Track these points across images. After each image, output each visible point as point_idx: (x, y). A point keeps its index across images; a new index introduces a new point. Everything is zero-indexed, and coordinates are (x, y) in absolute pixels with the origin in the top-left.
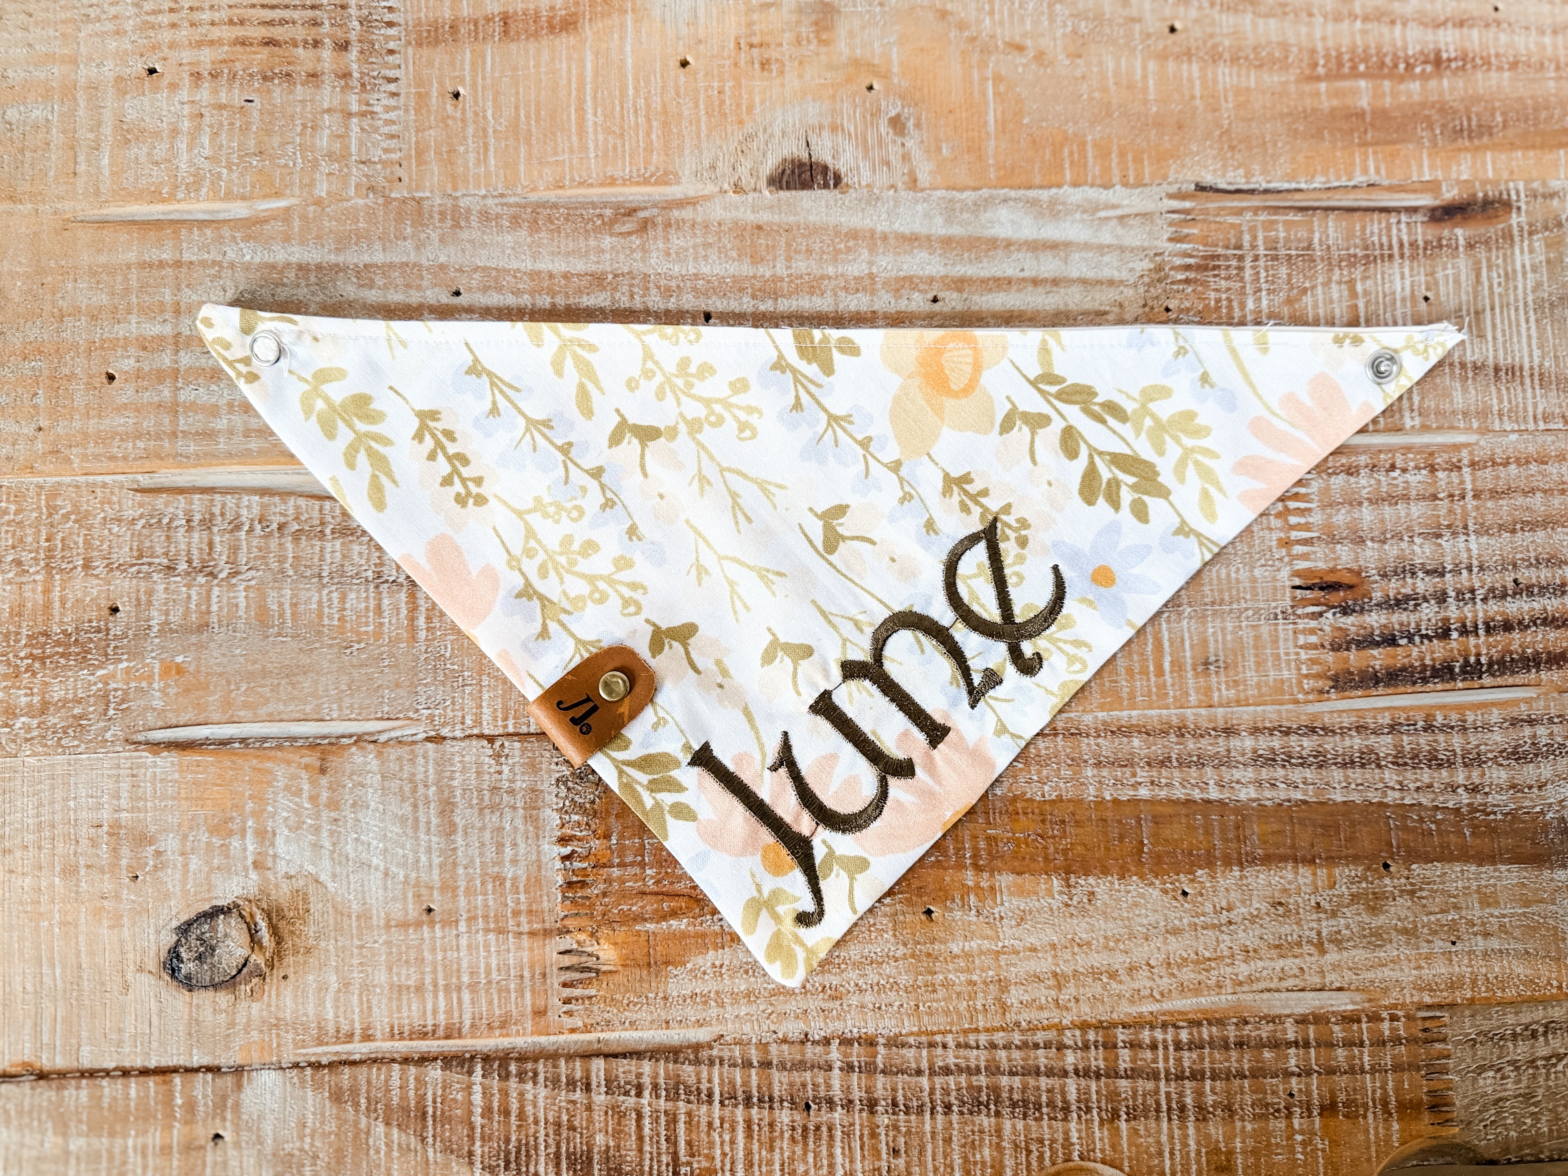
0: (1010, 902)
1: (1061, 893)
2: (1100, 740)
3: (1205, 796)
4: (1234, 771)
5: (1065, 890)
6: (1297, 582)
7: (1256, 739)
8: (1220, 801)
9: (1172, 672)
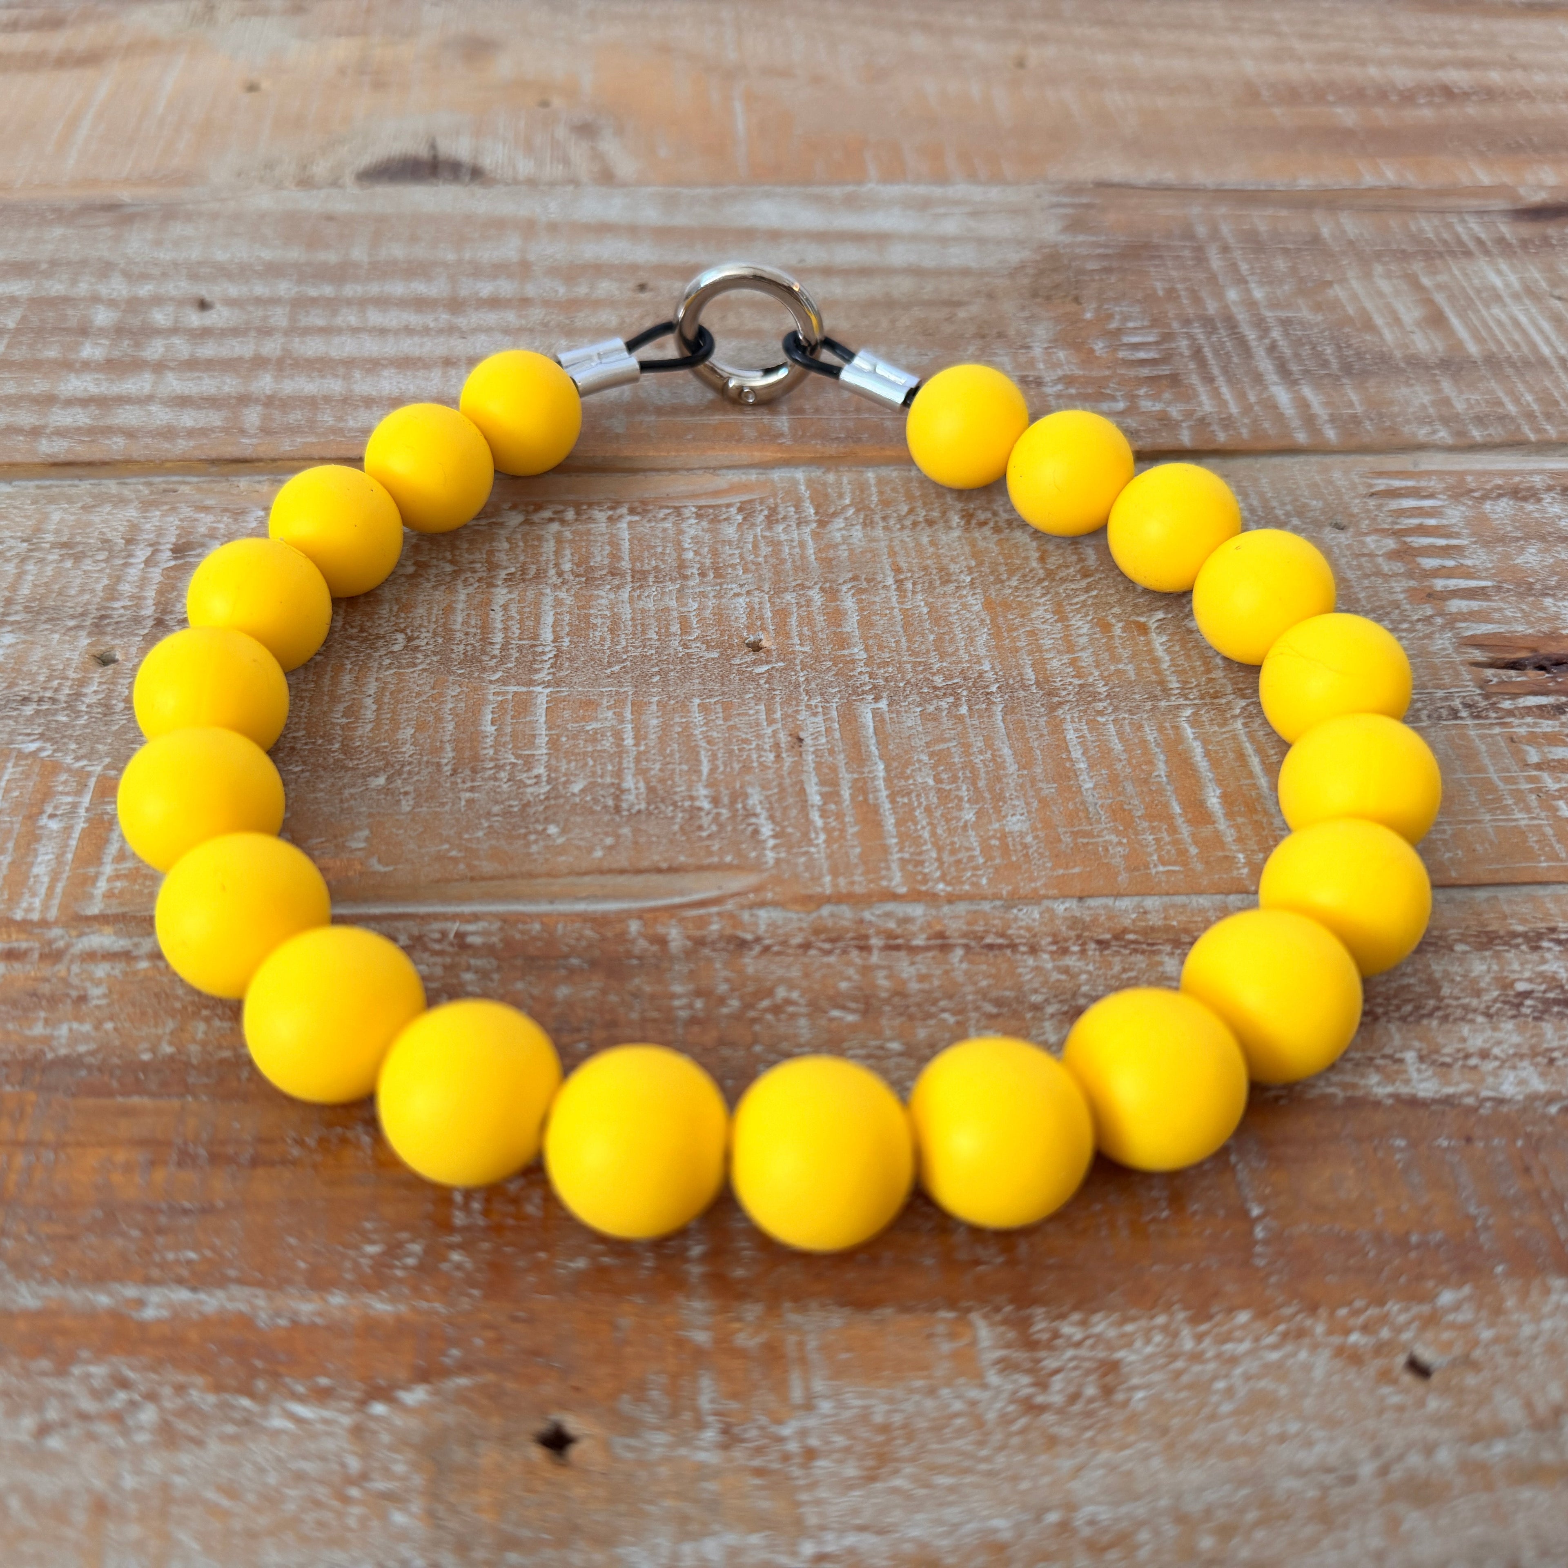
0: (835, 1395)
1: (1006, 1366)
2: (1070, 961)
3: (1404, 1090)
4: (1466, 1030)
5: (1020, 1355)
6: (1478, 655)
7: (1497, 955)
8: (1448, 1101)
9: (1230, 815)
